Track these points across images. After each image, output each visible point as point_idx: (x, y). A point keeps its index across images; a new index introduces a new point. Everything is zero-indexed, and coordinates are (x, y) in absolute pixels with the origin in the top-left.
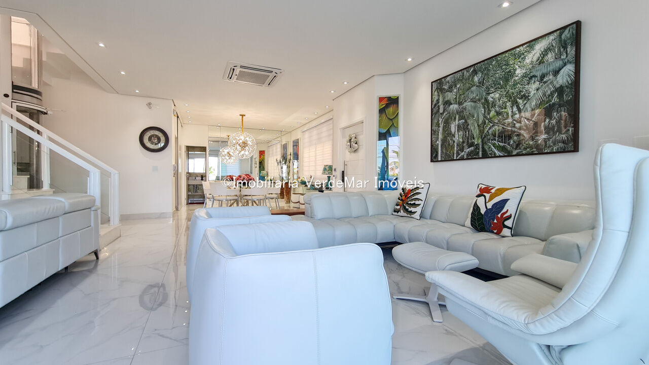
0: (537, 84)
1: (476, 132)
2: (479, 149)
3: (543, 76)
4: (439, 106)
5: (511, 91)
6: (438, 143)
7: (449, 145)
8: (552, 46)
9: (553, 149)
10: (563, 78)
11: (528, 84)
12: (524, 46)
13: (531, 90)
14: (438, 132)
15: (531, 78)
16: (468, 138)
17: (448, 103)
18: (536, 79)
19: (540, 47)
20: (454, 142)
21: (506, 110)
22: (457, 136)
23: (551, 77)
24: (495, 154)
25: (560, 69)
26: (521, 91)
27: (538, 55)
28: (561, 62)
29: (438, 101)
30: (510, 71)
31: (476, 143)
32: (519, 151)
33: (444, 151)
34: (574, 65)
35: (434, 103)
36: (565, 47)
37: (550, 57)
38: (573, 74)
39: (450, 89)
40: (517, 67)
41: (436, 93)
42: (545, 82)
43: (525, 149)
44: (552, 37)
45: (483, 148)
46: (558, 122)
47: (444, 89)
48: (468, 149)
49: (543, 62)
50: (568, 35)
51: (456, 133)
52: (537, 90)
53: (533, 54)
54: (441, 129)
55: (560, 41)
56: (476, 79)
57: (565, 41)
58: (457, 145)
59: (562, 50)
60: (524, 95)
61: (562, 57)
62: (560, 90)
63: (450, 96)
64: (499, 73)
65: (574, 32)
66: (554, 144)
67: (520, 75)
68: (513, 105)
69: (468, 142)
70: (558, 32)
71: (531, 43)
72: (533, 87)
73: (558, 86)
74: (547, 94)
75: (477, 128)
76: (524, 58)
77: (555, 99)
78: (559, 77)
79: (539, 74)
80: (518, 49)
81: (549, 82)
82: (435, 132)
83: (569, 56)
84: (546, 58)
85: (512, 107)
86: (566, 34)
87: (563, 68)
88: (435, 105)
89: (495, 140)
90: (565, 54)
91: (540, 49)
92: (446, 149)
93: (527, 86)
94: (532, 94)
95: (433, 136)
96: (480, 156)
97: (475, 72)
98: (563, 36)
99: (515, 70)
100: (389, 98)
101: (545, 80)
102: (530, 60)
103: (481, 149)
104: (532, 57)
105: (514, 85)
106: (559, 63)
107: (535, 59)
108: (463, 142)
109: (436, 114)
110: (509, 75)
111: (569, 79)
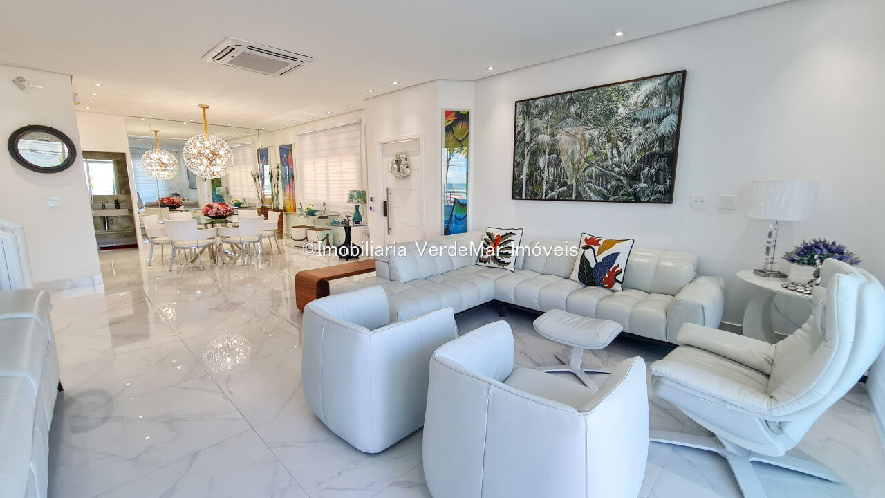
0: (639, 129)
1: (570, 172)
2: (572, 190)
3: (646, 122)
4: (524, 133)
5: (611, 130)
6: (522, 177)
7: (536, 181)
8: (658, 90)
9: (650, 199)
10: (665, 128)
11: (631, 126)
12: (630, 84)
13: (632, 134)
14: (523, 165)
15: (634, 120)
16: (560, 177)
17: (535, 131)
18: (639, 123)
19: (646, 88)
20: (543, 179)
21: (605, 151)
22: (546, 172)
23: (654, 124)
24: (590, 197)
25: (664, 118)
26: (622, 133)
27: (642, 97)
28: (665, 111)
29: (523, 127)
30: (612, 109)
31: (569, 183)
32: (616, 197)
33: (530, 188)
34: (677, 117)
35: (518, 129)
36: (670, 96)
37: (655, 102)
38: (675, 125)
39: (540, 115)
40: (620, 105)
41: (521, 117)
42: (648, 128)
43: (623, 195)
44: (658, 81)
45: (577, 189)
46: (657, 172)
47: (532, 114)
48: (560, 189)
49: (648, 106)
50: (674, 83)
51: (546, 168)
52: (640, 135)
53: (639, 94)
54: (526, 161)
55: (666, 86)
56: (573, 109)
57: (671, 89)
58: (547, 183)
59: (667, 97)
60: (626, 138)
61: (666, 105)
62: (662, 140)
63: (539, 123)
64: (600, 109)
65: (680, 81)
66: (652, 194)
67: (622, 115)
68: (613, 147)
69: (560, 180)
70: (665, 77)
71: (637, 82)
72: (635, 131)
73: (660, 135)
74: (649, 141)
75: (571, 166)
76: (628, 97)
77: (656, 148)
78: (662, 125)
79: (642, 118)
80: (622, 85)
81: (652, 129)
82: (518, 164)
83: (672, 107)
84: (651, 102)
85: (612, 149)
86: (673, 81)
87: (666, 116)
88: (520, 132)
89: (591, 182)
90: (669, 102)
91: (645, 91)
92: (532, 186)
93: (629, 129)
94: (633, 138)
95: (516, 169)
96: (574, 198)
97: (572, 101)
98: (669, 83)
99: (618, 108)
100: (458, 113)
101: (648, 126)
102: (635, 100)
103: (574, 190)
104: (637, 97)
105: (615, 125)
106: (663, 111)
107: (640, 101)
108: (554, 181)
109: (520, 142)
110: (611, 113)
111: (671, 130)
